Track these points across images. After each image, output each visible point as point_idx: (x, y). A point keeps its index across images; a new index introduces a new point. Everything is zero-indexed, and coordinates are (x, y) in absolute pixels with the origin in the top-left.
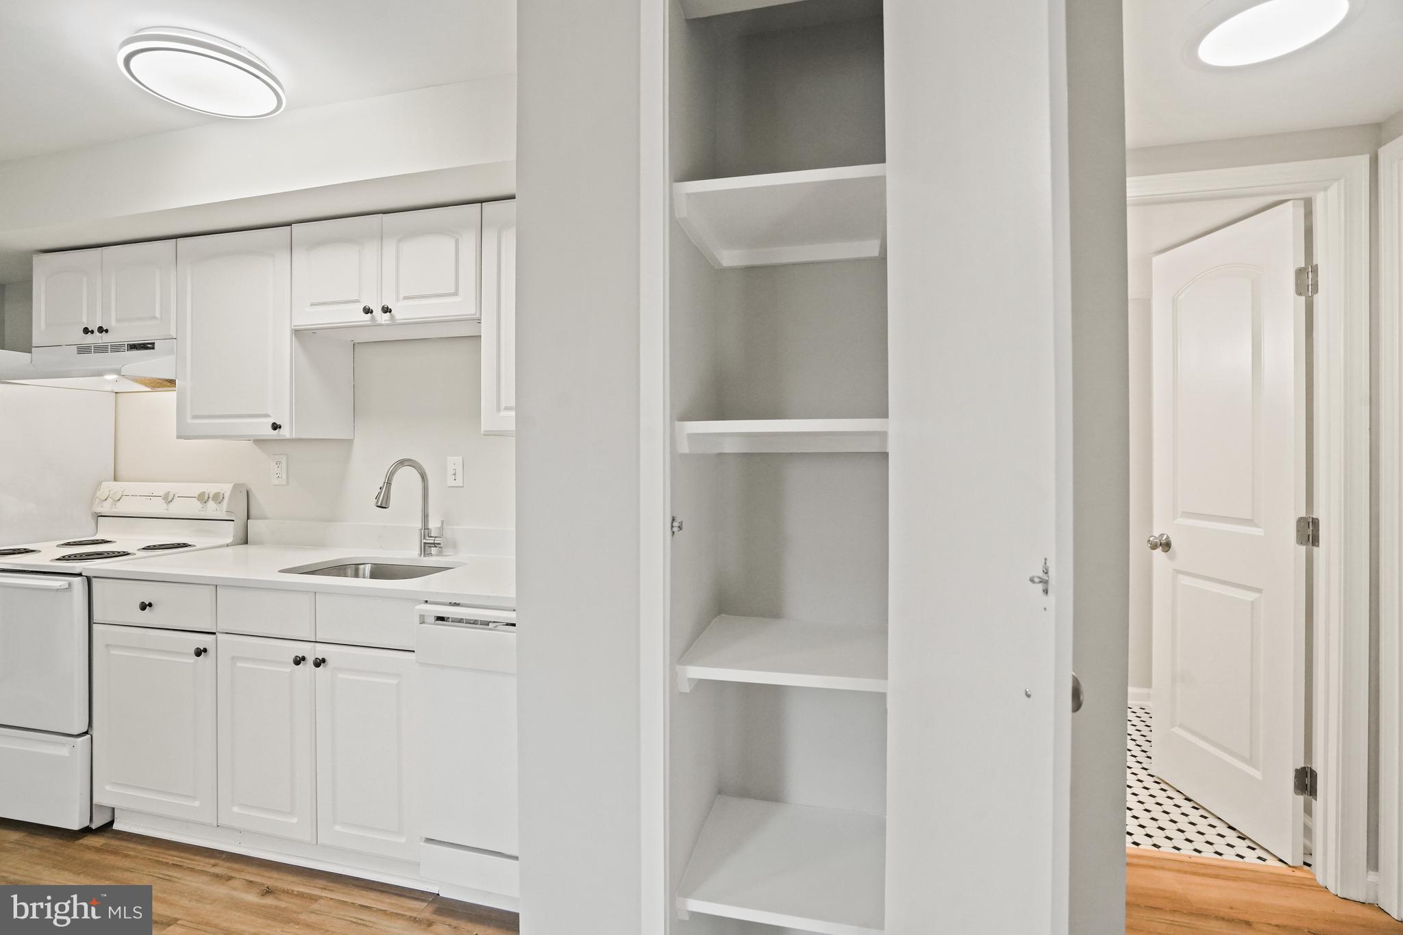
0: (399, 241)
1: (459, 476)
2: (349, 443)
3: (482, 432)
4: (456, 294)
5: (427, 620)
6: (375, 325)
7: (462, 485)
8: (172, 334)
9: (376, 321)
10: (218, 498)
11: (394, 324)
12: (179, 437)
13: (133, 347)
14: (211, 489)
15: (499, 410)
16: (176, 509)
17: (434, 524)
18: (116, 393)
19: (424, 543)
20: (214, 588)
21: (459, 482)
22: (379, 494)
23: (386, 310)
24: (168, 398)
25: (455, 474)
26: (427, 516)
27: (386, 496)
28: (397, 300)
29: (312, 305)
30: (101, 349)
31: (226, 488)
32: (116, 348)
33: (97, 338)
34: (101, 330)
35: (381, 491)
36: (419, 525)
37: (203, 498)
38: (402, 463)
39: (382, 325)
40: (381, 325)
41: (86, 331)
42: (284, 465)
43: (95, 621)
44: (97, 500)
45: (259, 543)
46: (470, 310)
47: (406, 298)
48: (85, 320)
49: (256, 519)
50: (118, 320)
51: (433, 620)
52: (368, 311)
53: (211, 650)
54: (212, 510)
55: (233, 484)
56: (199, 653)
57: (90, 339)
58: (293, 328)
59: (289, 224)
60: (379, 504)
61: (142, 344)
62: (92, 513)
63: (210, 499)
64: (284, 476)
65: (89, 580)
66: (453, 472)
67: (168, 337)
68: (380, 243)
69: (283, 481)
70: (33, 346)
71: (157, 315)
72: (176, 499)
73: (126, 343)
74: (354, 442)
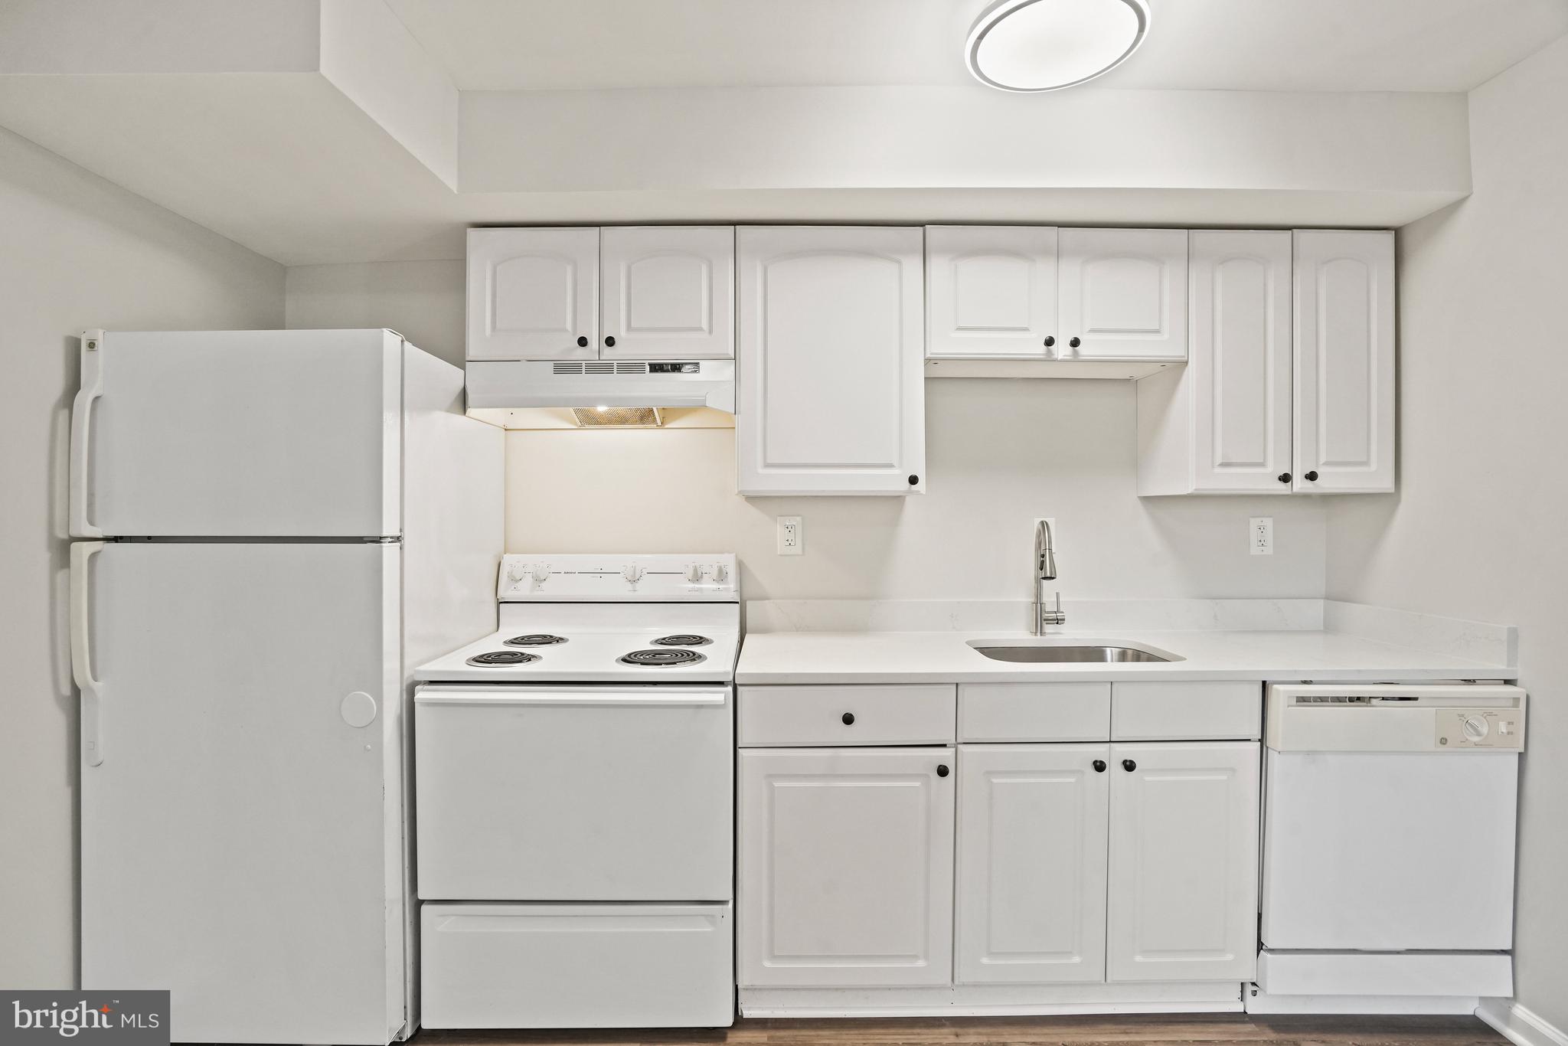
4: (1158, 331)
6: (1049, 359)
8: (730, 353)
9: (1053, 355)
10: (720, 574)
11: (1075, 360)
13: (657, 368)
15: (1213, 467)
18: (507, 430)
22: (1043, 563)
23: (1075, 342)
29: (959, 329)
30: (605, 368)
32: (629, 368)
33: (593, 353)
34: (606, 341)
35: (1045, 560)
37: (695, 574)
39: (1060, 361)
40: (1055, 360)
41: (582, 342)
42: (799, 529)
43: (741, 746)
49: (752, 600)
50: (631, 330)
51: (1295, 701)
52: (1048, 342)
53: (953, 766)
54: (709, 588)
55: (733, 556)
56: (942, 771)
57: (583, 354)
58: (926, 354)
59: (922, 224)
61: (677, 365)
62: (496, 599)
63: (705, 575)
64: (799, 542)
65: (735, 689)
67: (720, 357)
68: (1056, 261)
69: (797, 549)
70: (467, 359)
71: (705, 325)
72: (646, 577)
73: (647, 362)
74: (904, 500)
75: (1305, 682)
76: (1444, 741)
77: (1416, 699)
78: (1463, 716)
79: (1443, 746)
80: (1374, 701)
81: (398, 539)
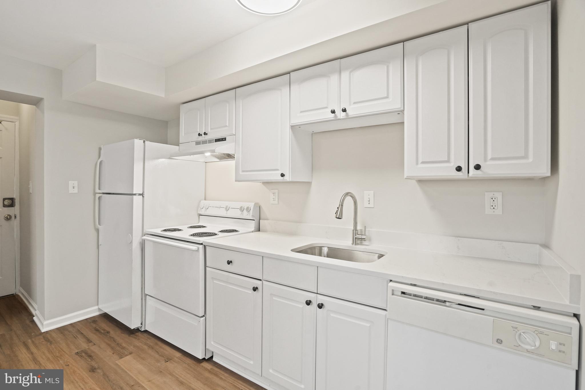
0: (350, 72)
1: (372, 201)
2: (309, 183)
3: (405, 177)
4: (387, 97)
5: (395, 293)
7: (373, 207)
8: (233, 133)
9: (337, 117)
10: (248, 210)
11: (348, 118)
12: (236, 181)
13: (217, 140)
14: (245, 205)
16: (230, 214)
17: (359, 228)
18: (206, 162)
19: (356, 238)
20: (261, 257)
21: (371, 205)
22: (337, 211)
23: (344, 110)
24: (231, 163)
25: (369, 201)
26: (357, 223)
27: (341, 212)
28: (350, 105)
29: (301, 112)
30: (204, 142)
31: (251, 205)
32: (210, 141)
33: (203, 138)
34: (205, 134)
35: (338, 210)
36: (352, 228)
37: (242, 209)
38: (347, 194)
39: (340, 119)
41: (199, 135)
42: (277, 194)
43: (207, 266)
44: (200, 208)
45: (265, 231)
46: (398, 106)
47: (355, 103)
48: (198, 130)
49: (262, 220)
50: (211, 129)
51: (400, 294)
52: (333, 112)
53: (260, 288)
54: (245, 215)
55: (254, 203)
56: (255, 289)
57: (201, 138)
58: (291, 125)
59: (289, 73)
60: (338, 217)
61: (221, 139)
62: (198, 214)
63: (245, 210)
64: (277, 199)
65: (205, 246)
66: (369, 200)
67: (232, 135)
68: (339, 74)
69: (276, 202)
70: (180, 143)
71: (227, 125)
72: (230, 209)
73: (214, 139)
74: (311, 183)
75: (411, 285)
76: (499, 341)
77: (483, 309)
78: (516, 328)
79: (499, 344)
80: (447, 304)
81: (142, 195)
